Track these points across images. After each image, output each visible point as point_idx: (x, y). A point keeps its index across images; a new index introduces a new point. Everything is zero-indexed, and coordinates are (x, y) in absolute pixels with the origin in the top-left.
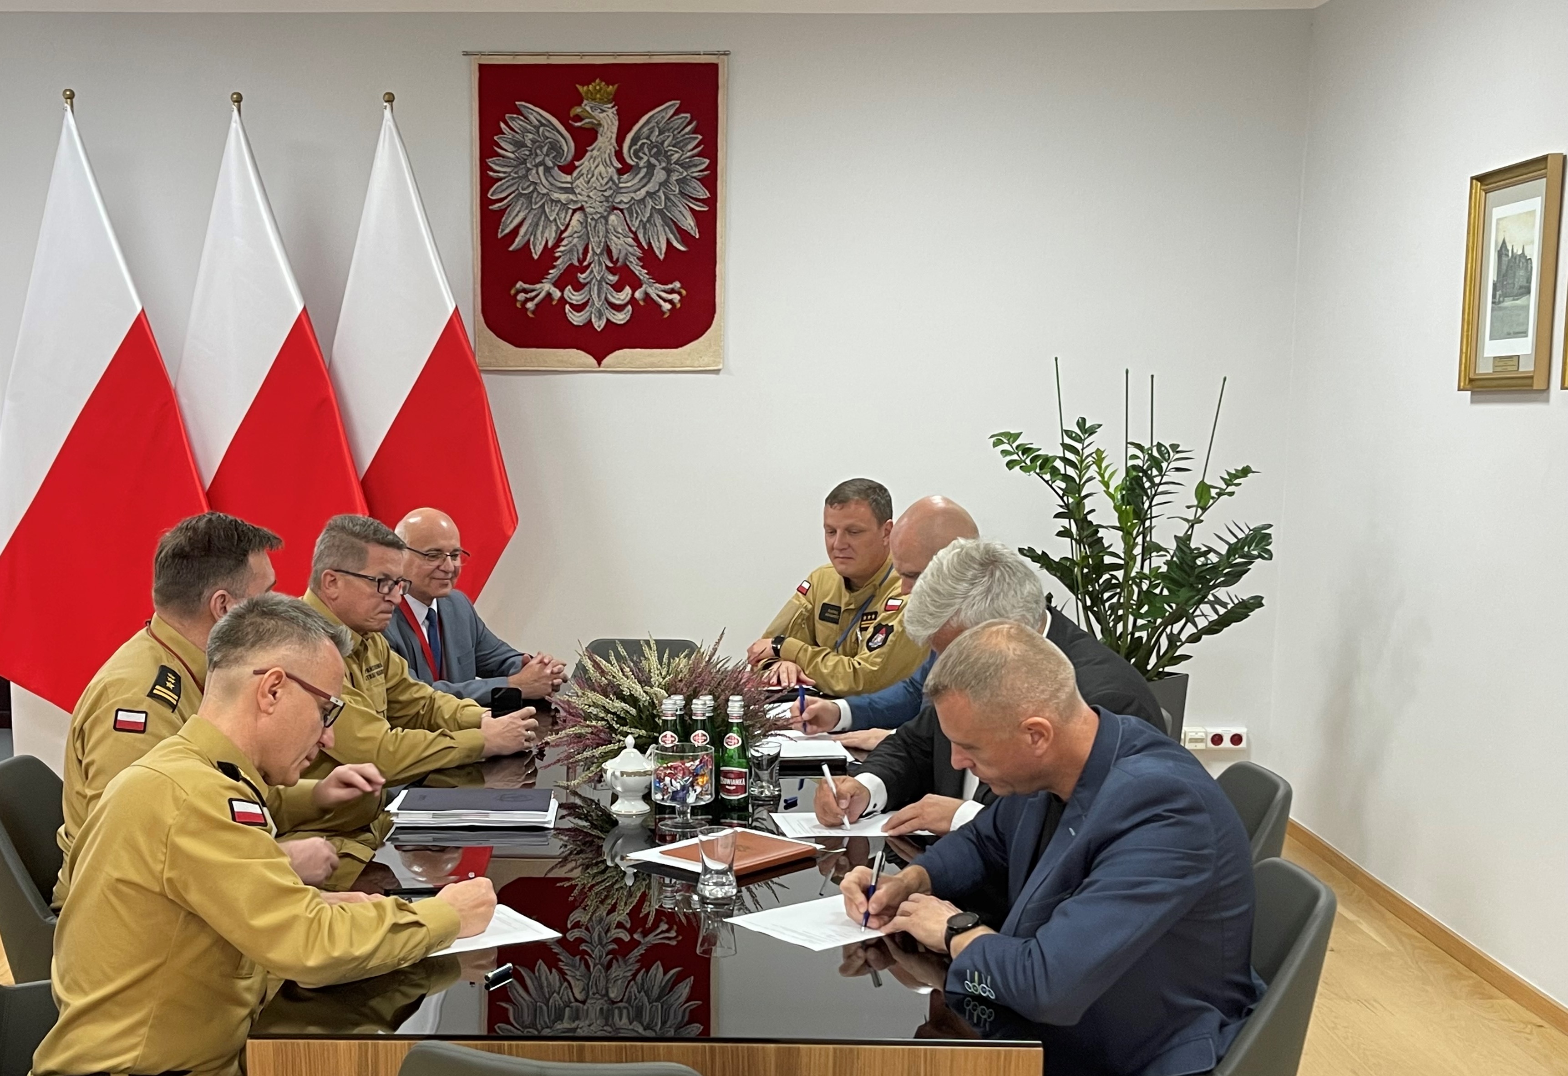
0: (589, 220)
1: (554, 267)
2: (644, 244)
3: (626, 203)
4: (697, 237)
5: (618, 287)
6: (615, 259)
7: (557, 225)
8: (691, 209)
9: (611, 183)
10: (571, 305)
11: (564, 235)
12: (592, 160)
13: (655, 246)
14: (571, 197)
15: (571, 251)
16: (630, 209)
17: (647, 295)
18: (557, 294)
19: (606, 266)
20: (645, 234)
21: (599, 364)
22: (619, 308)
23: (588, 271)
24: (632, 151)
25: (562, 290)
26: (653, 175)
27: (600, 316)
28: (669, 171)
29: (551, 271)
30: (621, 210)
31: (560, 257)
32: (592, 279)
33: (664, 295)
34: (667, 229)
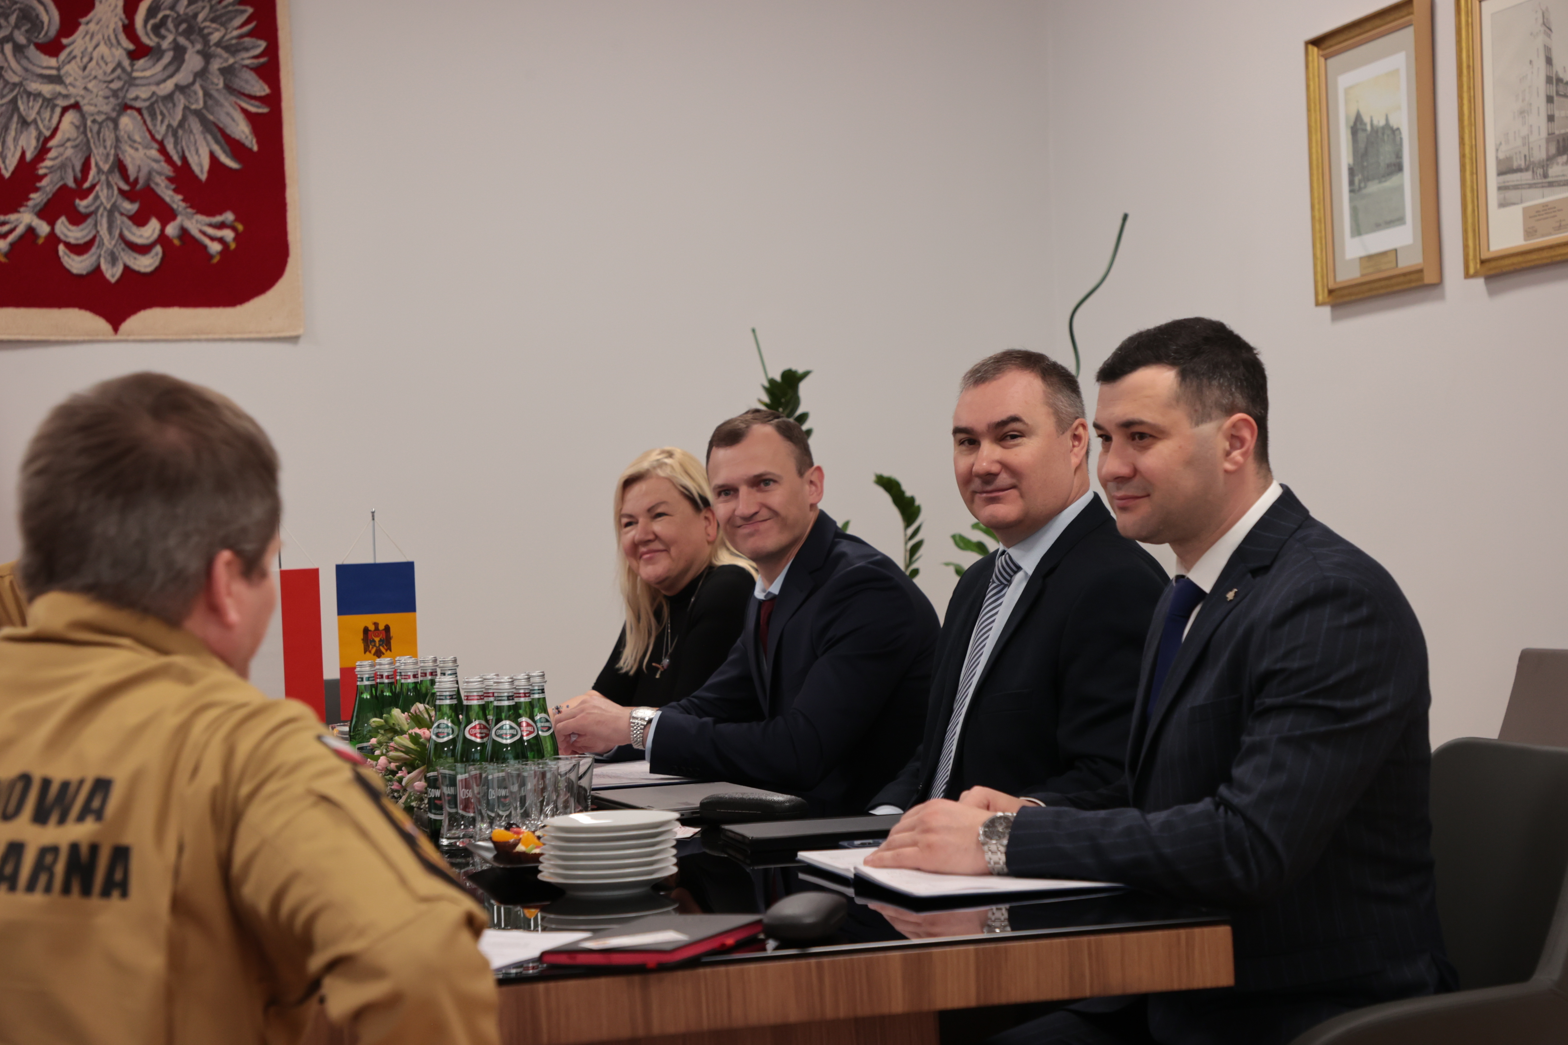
0: (89, 123)
1: (37, 190)
2: (176, 158)
3: (145, 100)
4: (255, 148)
5: (139, 220)
6: (132, 179)
7: (37, 128)
8: (244, 111)
9: (119, 71)
10: (68, 245)
11: (51, 144)
12: (88, 37)
13: (193, 161)
14: (59, 88)
15: (63, 167)
16: (151, 109)
17: (184, 233)
18: (43, 228)
19: (121, 191)
20: (176, 144)
21: (116, 329)
22: (143, 250)
23: (91, 197)
24: (149, 27)
25: (52, 223)
26: (182, 61)
27: (113, 259)
28: (207, 56)
29: (32, 196)
30: (139, 110)
31: (45, 175)
32: (98, 208)
33: (211, 231)
34: (209, 137)
